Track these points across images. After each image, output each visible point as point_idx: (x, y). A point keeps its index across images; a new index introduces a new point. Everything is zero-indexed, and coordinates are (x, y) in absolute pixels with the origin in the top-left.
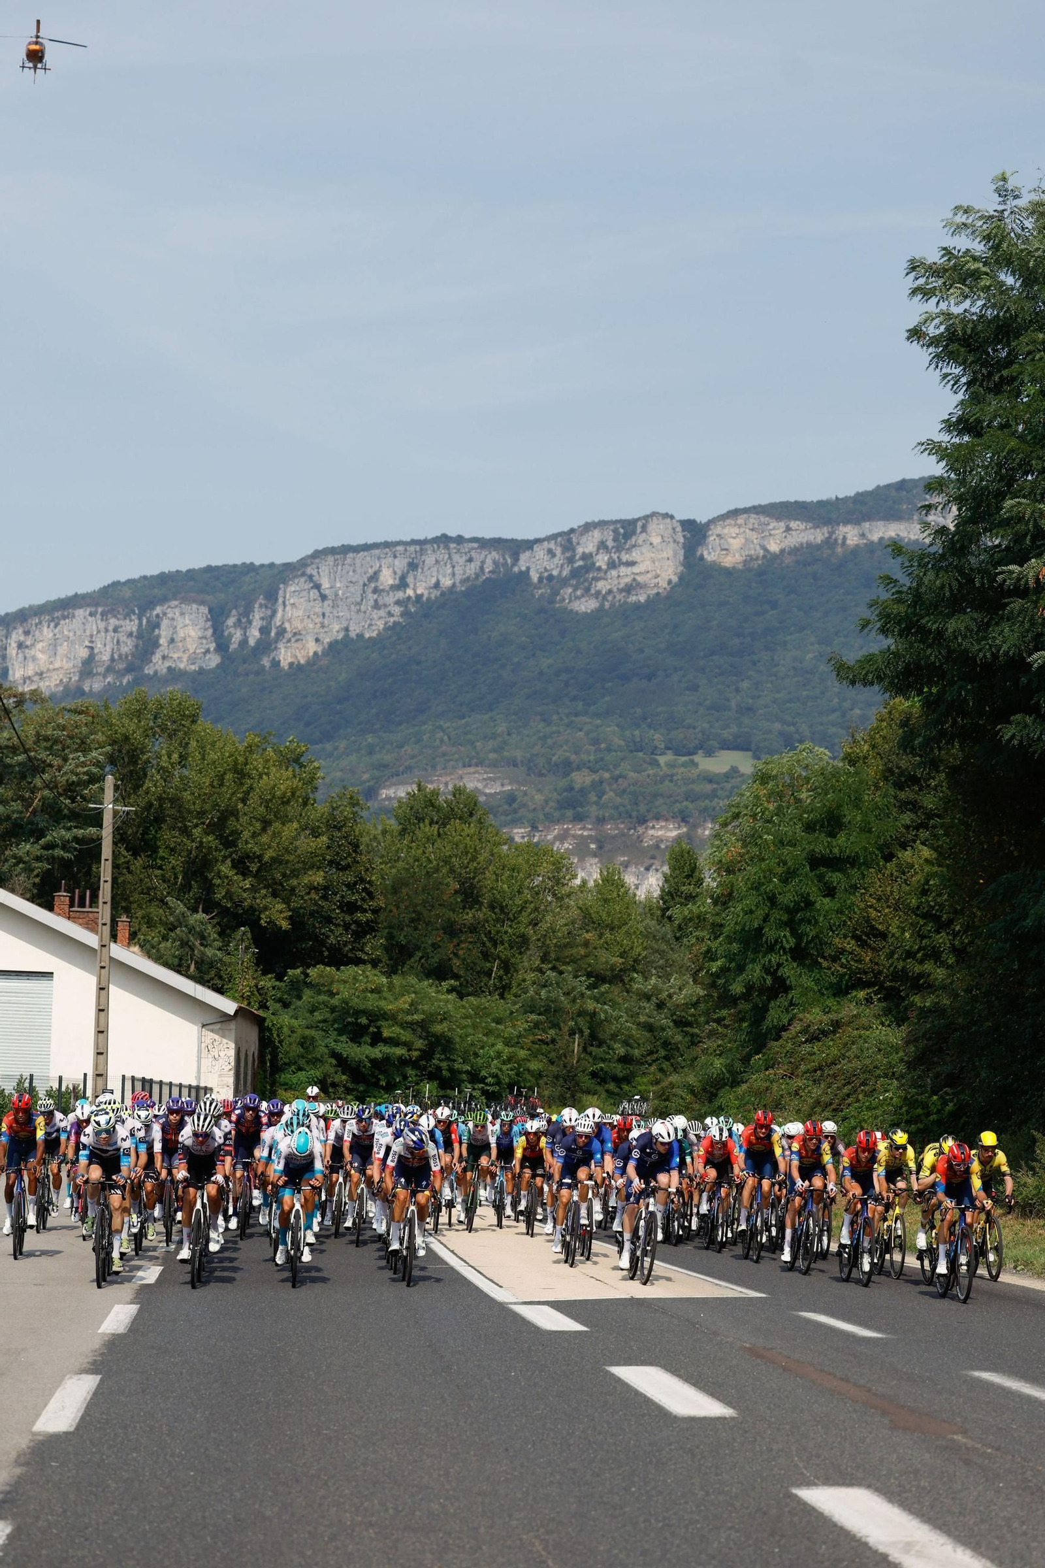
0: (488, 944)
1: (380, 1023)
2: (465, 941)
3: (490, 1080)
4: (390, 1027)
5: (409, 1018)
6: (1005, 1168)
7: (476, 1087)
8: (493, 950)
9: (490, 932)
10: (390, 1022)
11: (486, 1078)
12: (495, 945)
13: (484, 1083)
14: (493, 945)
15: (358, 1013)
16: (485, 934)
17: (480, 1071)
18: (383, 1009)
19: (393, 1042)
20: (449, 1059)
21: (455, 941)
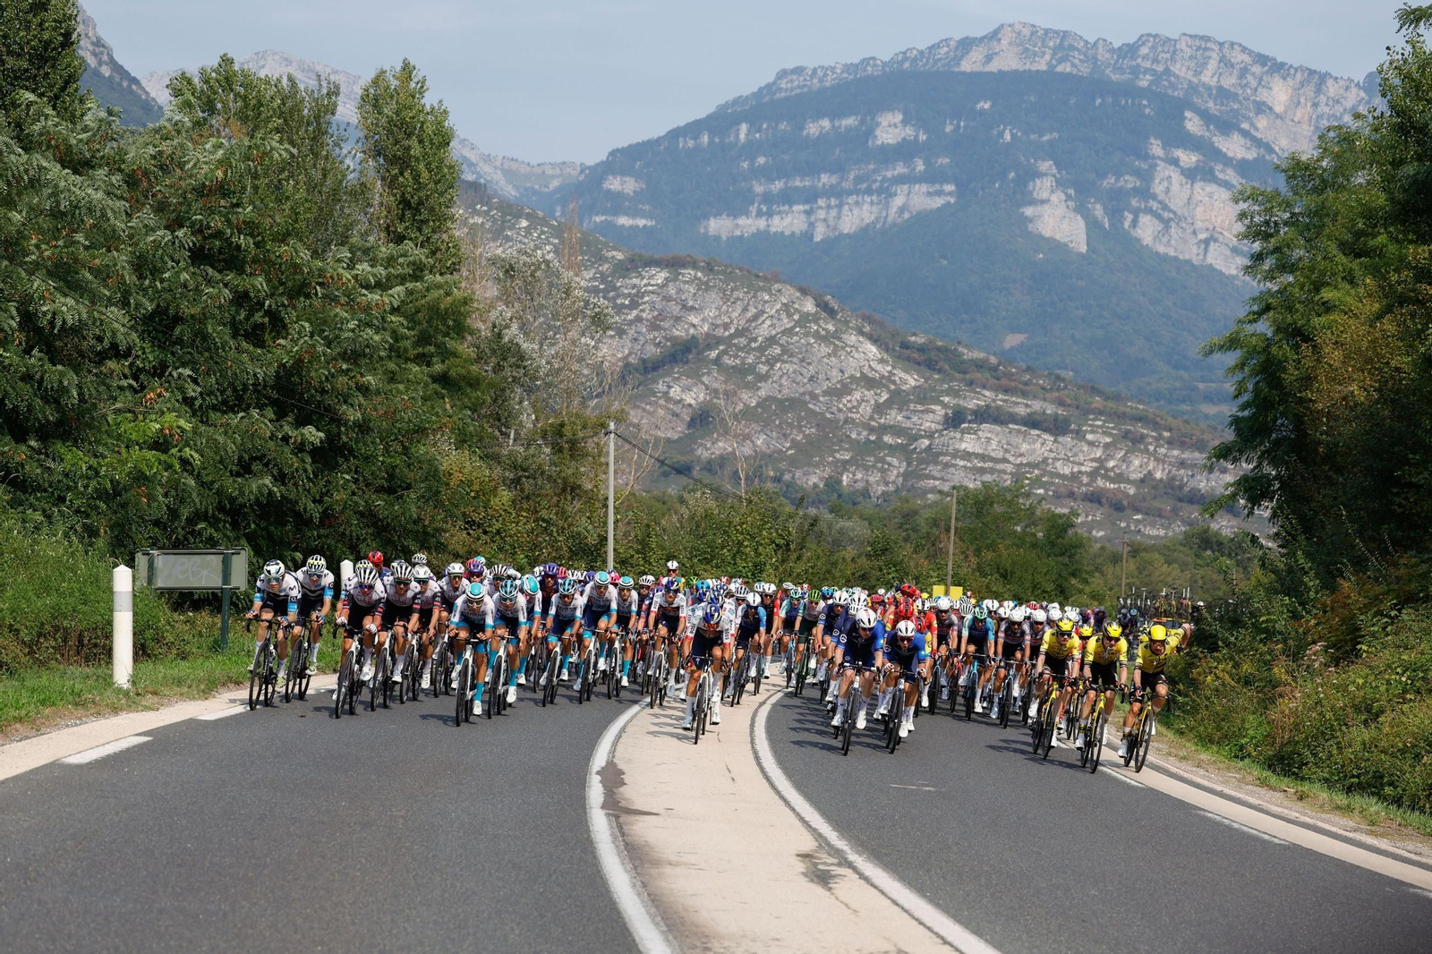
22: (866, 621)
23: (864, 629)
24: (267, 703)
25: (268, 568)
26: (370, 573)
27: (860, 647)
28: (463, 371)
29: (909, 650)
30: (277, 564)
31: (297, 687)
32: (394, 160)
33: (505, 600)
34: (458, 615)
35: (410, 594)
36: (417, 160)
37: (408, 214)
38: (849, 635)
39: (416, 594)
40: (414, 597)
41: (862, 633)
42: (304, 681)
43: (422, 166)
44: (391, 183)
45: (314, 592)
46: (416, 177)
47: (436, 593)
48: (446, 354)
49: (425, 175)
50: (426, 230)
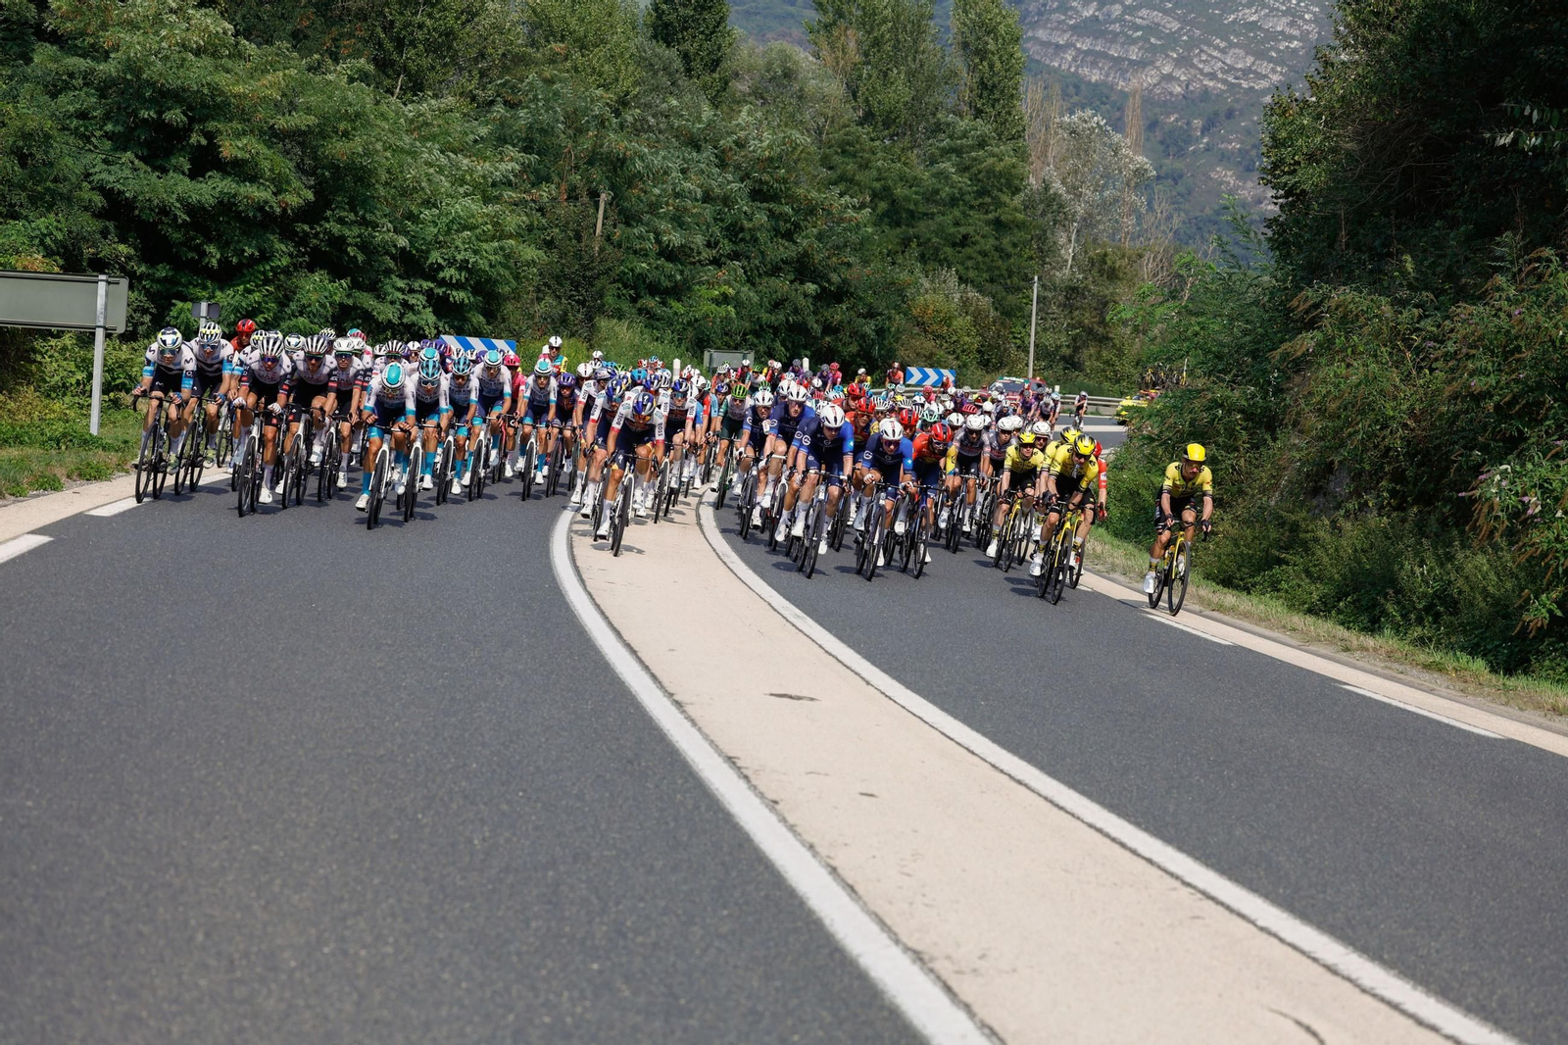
0: (389, 45)
1: (211, 125)
2: (351, 35)
3: (449, 273)
4: (238, 135)
5: (282, 122)
6: (1208, 488)
7: (416, 285)
8: (395, 56)
9: (392, 22)
10: (237, 125)
11: (441, 268)
12: (400, 45)
13: (433, 279)
14: (396, 48)
15: (166, 96)
16: (384, 29)
17: (428, 252)
18: (222, 93)
19: (242, 170)
20: (364, 222)
21: (335, 31)
22: (832, 420)
23: (830, 429)
24: (157, 494)
25: (164, 337)
26: (275, 343)
27: (827, 450)
28: (1009, 217)
29: (893, 457)
30: (175, 333)
31: (189, 477)
32: (977, 52)
33: (426, 383)
34: (373, 399)
35: (326, 370)
36: (993, 53)
37: (985, 94)
38: (813, 436)
39: (332, 370)
40: (330, 374)
41: (827, 433)
42: (197, 470)
43: (996, 58)
44: (973, 69)
45: (211, 365)
46: (991, 66)
47: (358, 371)
48: (999, 204)
49: (998, 65)
50: (997, 107)
